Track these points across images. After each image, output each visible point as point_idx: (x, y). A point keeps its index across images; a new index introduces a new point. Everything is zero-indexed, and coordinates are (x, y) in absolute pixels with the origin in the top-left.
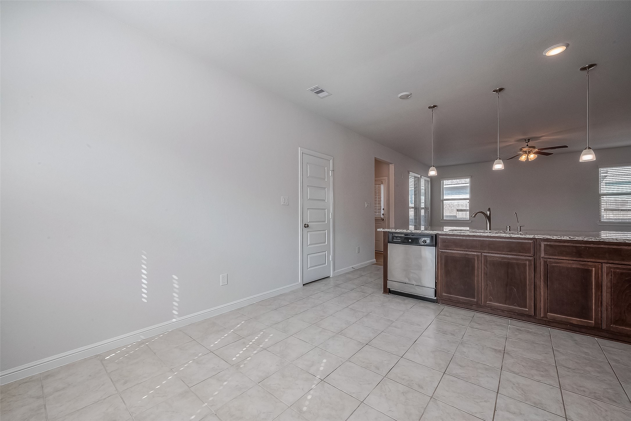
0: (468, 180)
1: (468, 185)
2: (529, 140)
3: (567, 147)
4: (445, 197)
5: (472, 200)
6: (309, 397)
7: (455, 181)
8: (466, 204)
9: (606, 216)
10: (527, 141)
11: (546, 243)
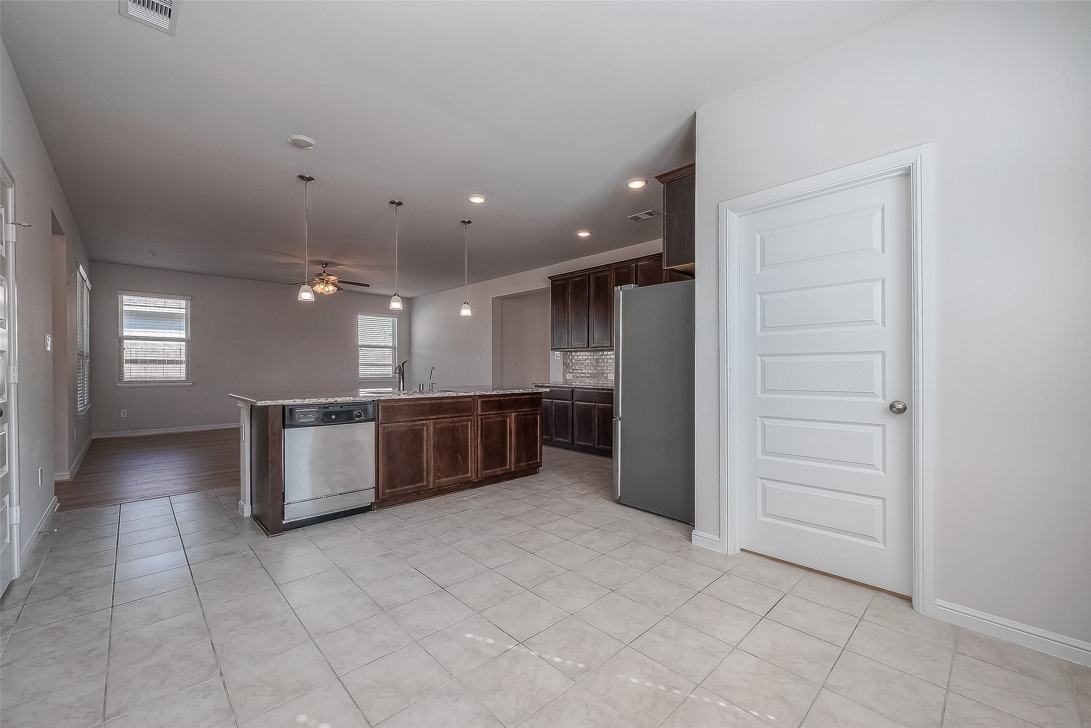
0: (183, 303)
1: (183, 311)
2: (326, 264)
3: (368, 286)
4: (127, 332)
5: (192, 343)
6: (558, 660)
7: (160, 302)
8: (179, 351)
9: (364, 372)
10: (324, 266)
11: (483, 399)
